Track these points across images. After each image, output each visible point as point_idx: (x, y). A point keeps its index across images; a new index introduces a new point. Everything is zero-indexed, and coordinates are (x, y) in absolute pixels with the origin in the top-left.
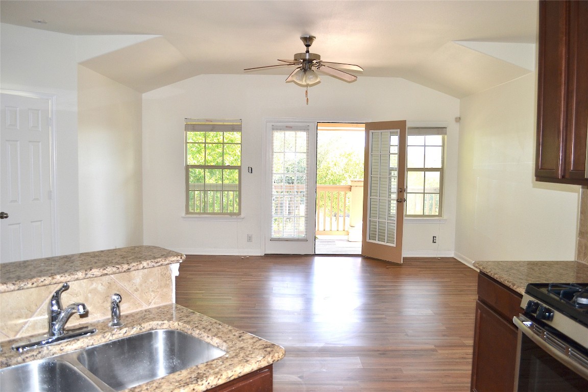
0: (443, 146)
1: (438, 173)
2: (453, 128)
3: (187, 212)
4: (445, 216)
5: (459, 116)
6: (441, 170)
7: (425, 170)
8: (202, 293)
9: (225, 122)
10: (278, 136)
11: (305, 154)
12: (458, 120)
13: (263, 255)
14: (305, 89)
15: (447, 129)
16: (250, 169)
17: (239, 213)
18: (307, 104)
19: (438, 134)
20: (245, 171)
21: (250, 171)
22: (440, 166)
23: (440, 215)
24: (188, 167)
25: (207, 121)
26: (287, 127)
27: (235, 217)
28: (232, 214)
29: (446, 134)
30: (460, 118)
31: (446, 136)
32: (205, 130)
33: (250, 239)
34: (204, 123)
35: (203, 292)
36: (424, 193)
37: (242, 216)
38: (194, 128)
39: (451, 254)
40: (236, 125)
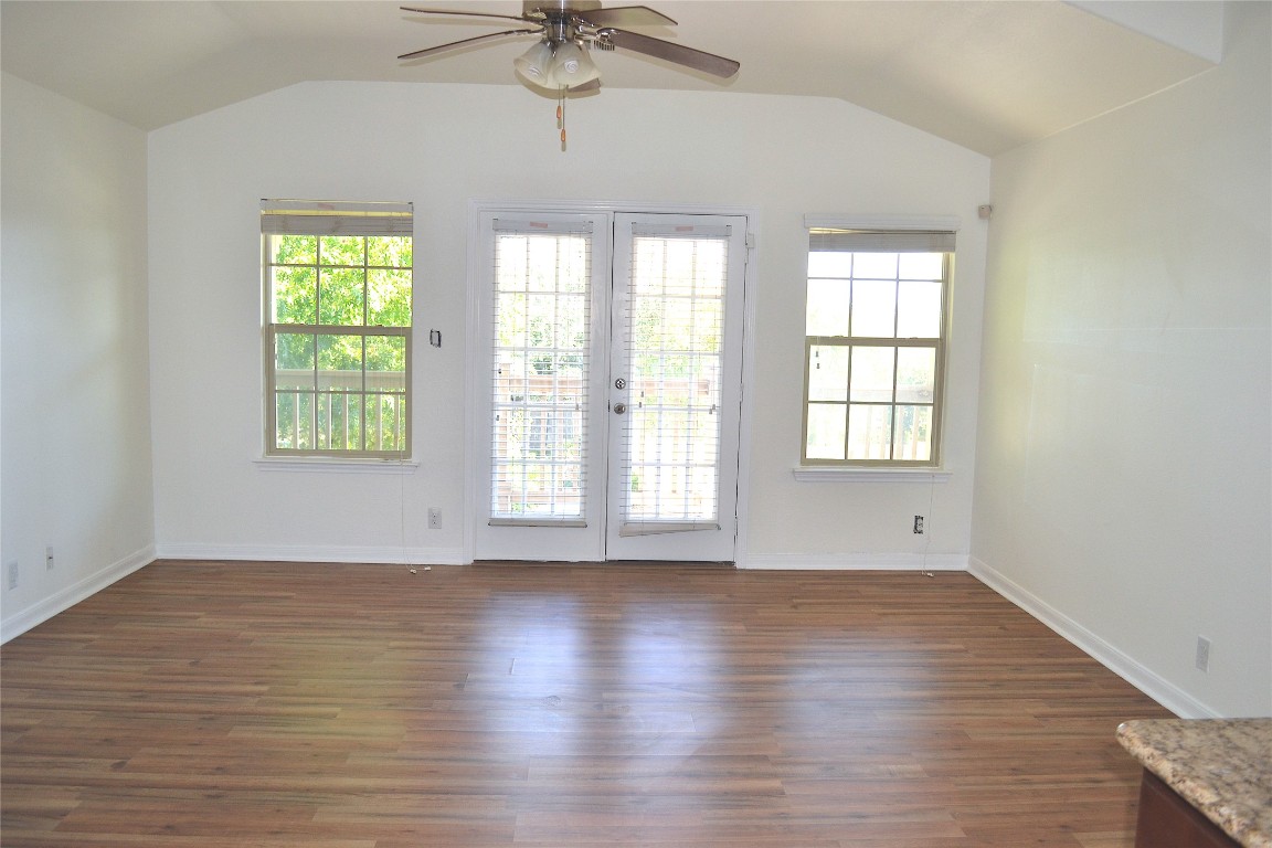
0: (945, 281)
1: (931, 352)
2: (972, 232)
3: (271, 448)
4: (947, 465)
5: (988, 203)
6: (940, 345)
7: (896, 343)
8: (260, 694)
9: (372, 210)
10: (510, 249)
11: (582, 298)
12: (986, 212)
13: (470, 561)
14: (555, 103)
15: (958, 235)
16: (435, 336)
17: (407, 454)
18: (564, 149)
19: (933, 248)
20: (421, 339)
21: (436, 341)
22: (937, 335)
23: (935, 459)
24: (270, 330)
25: (321, 206)
26: (532, 224)
27: (396, 462)
28: (388, 456)
29: (952, 248)
30: (990, 208)
31: (953, 256)
32: (319, 232)
33: (434, 520)
34: (314, 213)
35: (264, 688)
36: (894, 404)
37: (415, 459)
38: (287, 225)
39: (961, 563)
40: (398, 219)
